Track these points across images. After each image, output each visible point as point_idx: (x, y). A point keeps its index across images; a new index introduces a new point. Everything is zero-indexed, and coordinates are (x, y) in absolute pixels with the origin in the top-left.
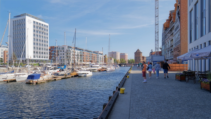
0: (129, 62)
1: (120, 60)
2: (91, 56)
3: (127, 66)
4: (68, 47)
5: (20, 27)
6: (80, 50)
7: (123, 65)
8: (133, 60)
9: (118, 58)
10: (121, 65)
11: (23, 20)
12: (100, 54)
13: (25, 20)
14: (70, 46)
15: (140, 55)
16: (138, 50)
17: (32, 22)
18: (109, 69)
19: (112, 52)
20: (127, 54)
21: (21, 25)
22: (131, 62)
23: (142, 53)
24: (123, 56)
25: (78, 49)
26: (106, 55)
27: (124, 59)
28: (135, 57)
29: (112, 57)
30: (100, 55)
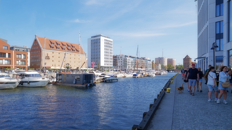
0: (177, 67)
1: (168, 65)
2: (142, 62)
3: (176, 72)
4: (125, 56)
5: (96, 44)
6: (133, 58)
7: (171, 70)
8: (181, 66)
9: (166, 64)
10: (169, 70)
11: (99, 39)
12: (148, 60)
13: (100, 39)
14: (127, 55)
15: (189, 61)
16: (187, 56)
17: (104, 40)
18: (162, 73)
19: (159, 58)
20: (175, 60)
21: (97, 43)
22: (179, 68)
23: (191, 59)
24: (170, 61)
25: (132, 57)
26: (153, 61)
27: (172, 64)
28: (184, 63)
29: (159, 63)
30: (148, 62)
